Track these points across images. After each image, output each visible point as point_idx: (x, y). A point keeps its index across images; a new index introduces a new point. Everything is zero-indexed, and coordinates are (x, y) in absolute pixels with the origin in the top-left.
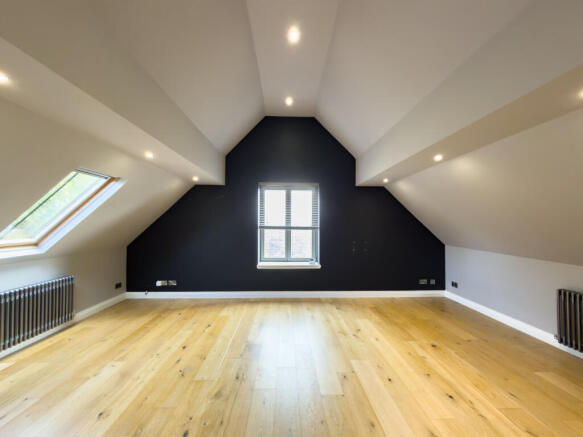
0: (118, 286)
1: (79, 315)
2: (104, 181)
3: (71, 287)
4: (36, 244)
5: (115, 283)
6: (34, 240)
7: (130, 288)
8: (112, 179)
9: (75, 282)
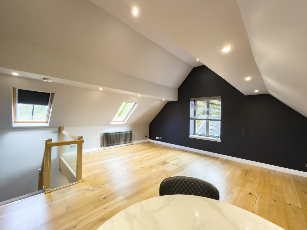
0: (146, 136)
1: (133, 142)
2: (134, 104)
3: (131, 134)
4: (124, 121)
5: (145, 135)
6: (123, 120)
7: (150, 138)
8: (136, 103)
9: (132, 132)
